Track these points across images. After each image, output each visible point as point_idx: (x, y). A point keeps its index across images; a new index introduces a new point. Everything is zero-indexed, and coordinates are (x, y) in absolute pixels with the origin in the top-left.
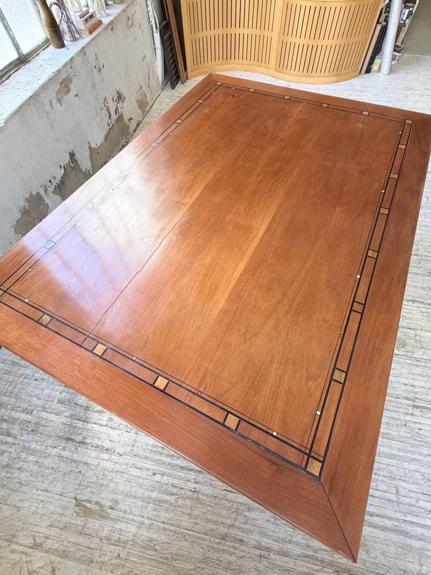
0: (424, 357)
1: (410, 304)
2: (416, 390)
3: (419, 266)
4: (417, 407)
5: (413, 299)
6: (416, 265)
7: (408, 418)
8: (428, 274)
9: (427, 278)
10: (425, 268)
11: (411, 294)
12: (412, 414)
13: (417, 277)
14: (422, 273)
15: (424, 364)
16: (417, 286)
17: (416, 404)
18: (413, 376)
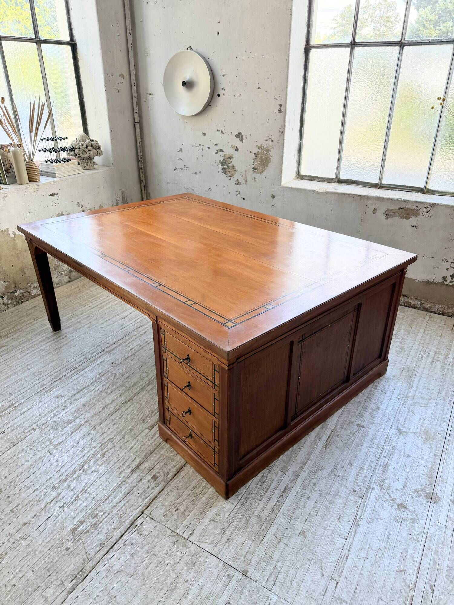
0: (29, 436)
1: (81, 461)
2: (18, 414)
3: (115, 510)
4: (10, 407)
5: (84, 468)
6: (119, 507)
7: (11, 398)
8: (97, 512)
9: (91, 506)
10: (106, 515)
11: (90, 471)
12: (10, 401)
13: (103, 495)
14: (103, 505)
15: (26, 432)
16: (93, 484)
17: (13, 407)
18: (28, 417)
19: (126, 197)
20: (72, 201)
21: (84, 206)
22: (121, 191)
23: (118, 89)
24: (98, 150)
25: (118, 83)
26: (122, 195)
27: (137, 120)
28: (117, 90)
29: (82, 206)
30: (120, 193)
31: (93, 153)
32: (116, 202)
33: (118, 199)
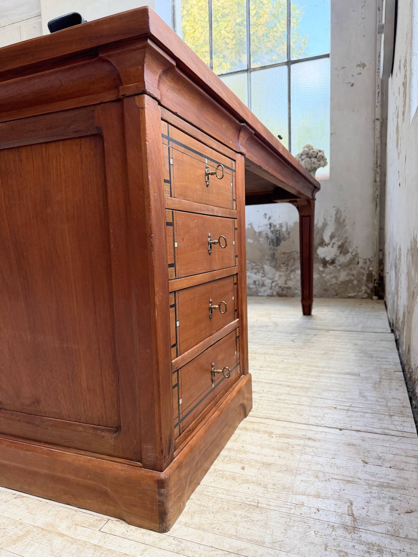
19: (343, 217)
20: (258, 211)
21: (272, 219)
22: (336, 208)
23: (352, 82)
24: (313, 159)
25: (353, 76)
26: (336, 215)
27: (378, 117)
28: (350, 85)
29: (270, 218)
30: (333, 212)
31: (305, 162)
32: (323, 221)
33: (329, 218)
